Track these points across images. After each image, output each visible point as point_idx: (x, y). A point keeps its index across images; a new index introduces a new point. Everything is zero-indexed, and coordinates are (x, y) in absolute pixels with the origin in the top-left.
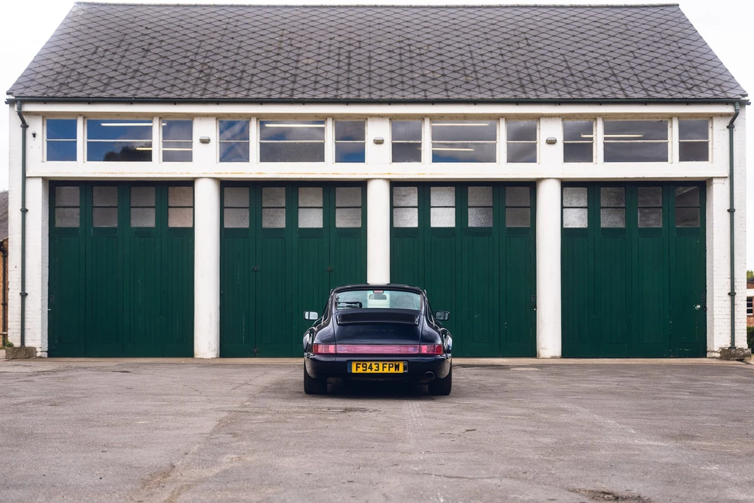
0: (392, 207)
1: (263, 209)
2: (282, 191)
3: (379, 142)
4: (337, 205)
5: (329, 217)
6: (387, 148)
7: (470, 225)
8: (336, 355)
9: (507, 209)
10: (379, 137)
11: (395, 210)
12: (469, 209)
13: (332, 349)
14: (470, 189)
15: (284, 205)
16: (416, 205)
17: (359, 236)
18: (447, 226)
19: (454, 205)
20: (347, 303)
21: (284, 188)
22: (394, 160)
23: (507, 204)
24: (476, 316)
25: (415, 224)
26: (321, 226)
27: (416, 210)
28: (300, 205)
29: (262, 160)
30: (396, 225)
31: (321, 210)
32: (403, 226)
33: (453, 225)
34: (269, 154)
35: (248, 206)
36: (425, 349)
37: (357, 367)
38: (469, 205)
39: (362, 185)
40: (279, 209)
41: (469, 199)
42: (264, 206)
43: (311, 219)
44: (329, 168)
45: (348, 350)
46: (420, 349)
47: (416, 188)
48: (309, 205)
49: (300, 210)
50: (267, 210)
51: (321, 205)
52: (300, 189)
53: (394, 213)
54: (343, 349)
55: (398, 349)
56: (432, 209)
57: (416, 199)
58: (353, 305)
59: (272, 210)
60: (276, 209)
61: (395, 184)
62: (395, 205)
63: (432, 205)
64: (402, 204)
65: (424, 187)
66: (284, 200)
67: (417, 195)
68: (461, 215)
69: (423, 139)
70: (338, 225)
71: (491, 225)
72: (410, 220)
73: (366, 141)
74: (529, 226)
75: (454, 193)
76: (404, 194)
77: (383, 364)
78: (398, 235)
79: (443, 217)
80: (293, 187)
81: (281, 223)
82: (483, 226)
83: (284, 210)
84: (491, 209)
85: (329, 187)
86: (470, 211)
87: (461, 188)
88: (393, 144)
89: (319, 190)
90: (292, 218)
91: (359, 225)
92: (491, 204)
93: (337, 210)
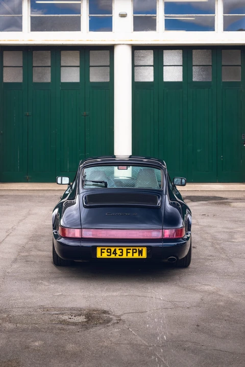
0: (134, 66)
1: (34, 68)
2: (48, 53)
3: (123, 16)
4: (91, 64)
5: (85, 74)
6: (130, 20)
7: (194, 80)
8: (82, 239)
9: (223, 67)
10: (123, 12)
11: (136, 68)
12: (193, 67)
13: (77, 233)
14: (194, 52)
15: (50, 65)
16: (152, 64)
17: (108, 88)
18: (176, 81)
19: (182, 64)
20: (93, 182)
21: (50, 51)
22: (135, 30)
23: (223, 63)
24: (199, 151)
25: (151, 79)
26: (79, 81)
27: (152, 68)
28: (62, 65)
29: (32, 30)
30: (136, 80)
31: (79, 68)
32: (142, 81)
33: (180, 79)
34: (37, 25)
35: (22, 65)
36: (168, 233)
37: (102, 252)
38: (194, 64)
39: (110, 49)
40: (46, 68)
41: (194, 59)
42: (34, 65)
43: (71, 75)
44: (85, 36)
45: (93, 235)
46: (163, 235)
47: (152, 51)
48: (69, 65)
49: (62, 68)
50: (36, 68)
51: (78, 64)
52: (63, 53)
53: (135, 70)
54: (88, 234)
55: (141, 234)
56: (164, 68)
57: (152, 59)
58: (99, 184)
59: (40, 68)
60: (43, 68)
61: (135, 48)
62: (136, 64)
63: (164, 64)
64: (142, 63)
65: (158, 50)
66: (50, 61)
67: (152, 56)
68: (187, 72)
69: (157, 13)
70: (91, 80)
71: (210, 80)
72: (147, 75)
73: (113, 15)
74: (240, 81)
75: (181, 55)
76: (143, 55)
77: (127, 250)
78: (138, 88)
79: (173, 73)
80: (56, 51)
81: (48, 79)
82: (204, 80)
83: (50, 68)
84: (211, 67)
85: (84, 51)
86: (194, 69)
87: (187, 50)
88: (134, 17)
89: (77, 53)
90: (56, 74)
91: (108, 80)
92: (211, 64)
93: (91, 69)
